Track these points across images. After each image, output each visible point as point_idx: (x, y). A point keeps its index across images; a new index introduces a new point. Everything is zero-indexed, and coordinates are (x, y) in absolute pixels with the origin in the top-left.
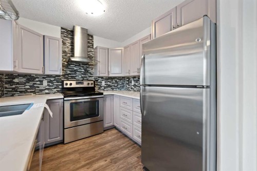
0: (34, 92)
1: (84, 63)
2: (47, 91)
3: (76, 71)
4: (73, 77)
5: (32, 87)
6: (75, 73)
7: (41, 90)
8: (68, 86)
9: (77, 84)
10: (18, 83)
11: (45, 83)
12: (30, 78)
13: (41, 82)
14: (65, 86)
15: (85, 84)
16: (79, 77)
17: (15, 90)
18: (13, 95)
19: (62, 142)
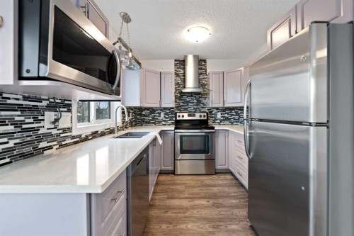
0: (155, 123)
1: (196, 93)
2: (163, 123)
3: (188, 102)
4: (185, 109)
5: (153, 118)
6: (188, 105)
7: (160, 122)
8: (181, 118)
9: (189, 115)
10: (145, 115)
11: (162, 115)
12: (152, 110)
13: (160, 114)
14: (178, 118)
15: (197, 117)
16: (191, 108)
17: (143, 120)
18: (142, 125)
19: (173, 173)
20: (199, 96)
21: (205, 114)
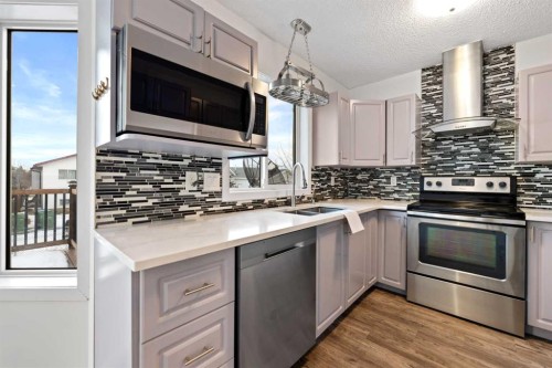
0: (378, 196)
1: (477, 132)
2: (396, 196)
3: (454, 154)
4: (446, 169)
5: (376, 187)
6: (454, 159)
7: (388, 193)
8: (434, 188)
9: (455, 183)
10: (361, 181)
11: (394, 181)
12: (373, 173)
13: (388, 178)
14: (426, 188)
16: (465, 167)
17: (358, 190)
18: (356, 197)
20: (489, 139)
21: (507, 180)
